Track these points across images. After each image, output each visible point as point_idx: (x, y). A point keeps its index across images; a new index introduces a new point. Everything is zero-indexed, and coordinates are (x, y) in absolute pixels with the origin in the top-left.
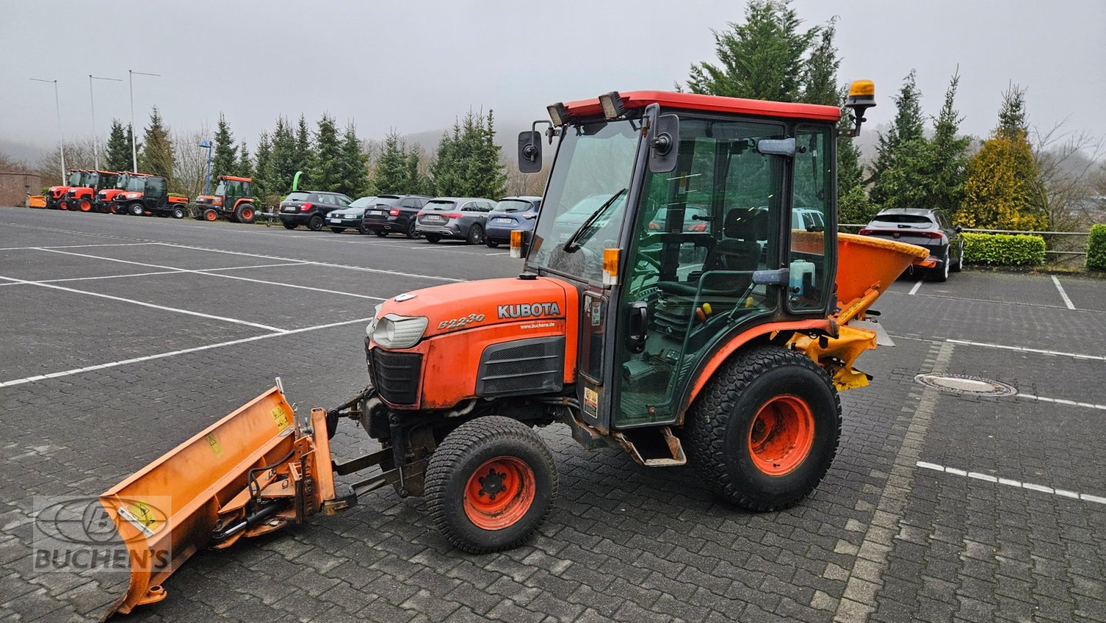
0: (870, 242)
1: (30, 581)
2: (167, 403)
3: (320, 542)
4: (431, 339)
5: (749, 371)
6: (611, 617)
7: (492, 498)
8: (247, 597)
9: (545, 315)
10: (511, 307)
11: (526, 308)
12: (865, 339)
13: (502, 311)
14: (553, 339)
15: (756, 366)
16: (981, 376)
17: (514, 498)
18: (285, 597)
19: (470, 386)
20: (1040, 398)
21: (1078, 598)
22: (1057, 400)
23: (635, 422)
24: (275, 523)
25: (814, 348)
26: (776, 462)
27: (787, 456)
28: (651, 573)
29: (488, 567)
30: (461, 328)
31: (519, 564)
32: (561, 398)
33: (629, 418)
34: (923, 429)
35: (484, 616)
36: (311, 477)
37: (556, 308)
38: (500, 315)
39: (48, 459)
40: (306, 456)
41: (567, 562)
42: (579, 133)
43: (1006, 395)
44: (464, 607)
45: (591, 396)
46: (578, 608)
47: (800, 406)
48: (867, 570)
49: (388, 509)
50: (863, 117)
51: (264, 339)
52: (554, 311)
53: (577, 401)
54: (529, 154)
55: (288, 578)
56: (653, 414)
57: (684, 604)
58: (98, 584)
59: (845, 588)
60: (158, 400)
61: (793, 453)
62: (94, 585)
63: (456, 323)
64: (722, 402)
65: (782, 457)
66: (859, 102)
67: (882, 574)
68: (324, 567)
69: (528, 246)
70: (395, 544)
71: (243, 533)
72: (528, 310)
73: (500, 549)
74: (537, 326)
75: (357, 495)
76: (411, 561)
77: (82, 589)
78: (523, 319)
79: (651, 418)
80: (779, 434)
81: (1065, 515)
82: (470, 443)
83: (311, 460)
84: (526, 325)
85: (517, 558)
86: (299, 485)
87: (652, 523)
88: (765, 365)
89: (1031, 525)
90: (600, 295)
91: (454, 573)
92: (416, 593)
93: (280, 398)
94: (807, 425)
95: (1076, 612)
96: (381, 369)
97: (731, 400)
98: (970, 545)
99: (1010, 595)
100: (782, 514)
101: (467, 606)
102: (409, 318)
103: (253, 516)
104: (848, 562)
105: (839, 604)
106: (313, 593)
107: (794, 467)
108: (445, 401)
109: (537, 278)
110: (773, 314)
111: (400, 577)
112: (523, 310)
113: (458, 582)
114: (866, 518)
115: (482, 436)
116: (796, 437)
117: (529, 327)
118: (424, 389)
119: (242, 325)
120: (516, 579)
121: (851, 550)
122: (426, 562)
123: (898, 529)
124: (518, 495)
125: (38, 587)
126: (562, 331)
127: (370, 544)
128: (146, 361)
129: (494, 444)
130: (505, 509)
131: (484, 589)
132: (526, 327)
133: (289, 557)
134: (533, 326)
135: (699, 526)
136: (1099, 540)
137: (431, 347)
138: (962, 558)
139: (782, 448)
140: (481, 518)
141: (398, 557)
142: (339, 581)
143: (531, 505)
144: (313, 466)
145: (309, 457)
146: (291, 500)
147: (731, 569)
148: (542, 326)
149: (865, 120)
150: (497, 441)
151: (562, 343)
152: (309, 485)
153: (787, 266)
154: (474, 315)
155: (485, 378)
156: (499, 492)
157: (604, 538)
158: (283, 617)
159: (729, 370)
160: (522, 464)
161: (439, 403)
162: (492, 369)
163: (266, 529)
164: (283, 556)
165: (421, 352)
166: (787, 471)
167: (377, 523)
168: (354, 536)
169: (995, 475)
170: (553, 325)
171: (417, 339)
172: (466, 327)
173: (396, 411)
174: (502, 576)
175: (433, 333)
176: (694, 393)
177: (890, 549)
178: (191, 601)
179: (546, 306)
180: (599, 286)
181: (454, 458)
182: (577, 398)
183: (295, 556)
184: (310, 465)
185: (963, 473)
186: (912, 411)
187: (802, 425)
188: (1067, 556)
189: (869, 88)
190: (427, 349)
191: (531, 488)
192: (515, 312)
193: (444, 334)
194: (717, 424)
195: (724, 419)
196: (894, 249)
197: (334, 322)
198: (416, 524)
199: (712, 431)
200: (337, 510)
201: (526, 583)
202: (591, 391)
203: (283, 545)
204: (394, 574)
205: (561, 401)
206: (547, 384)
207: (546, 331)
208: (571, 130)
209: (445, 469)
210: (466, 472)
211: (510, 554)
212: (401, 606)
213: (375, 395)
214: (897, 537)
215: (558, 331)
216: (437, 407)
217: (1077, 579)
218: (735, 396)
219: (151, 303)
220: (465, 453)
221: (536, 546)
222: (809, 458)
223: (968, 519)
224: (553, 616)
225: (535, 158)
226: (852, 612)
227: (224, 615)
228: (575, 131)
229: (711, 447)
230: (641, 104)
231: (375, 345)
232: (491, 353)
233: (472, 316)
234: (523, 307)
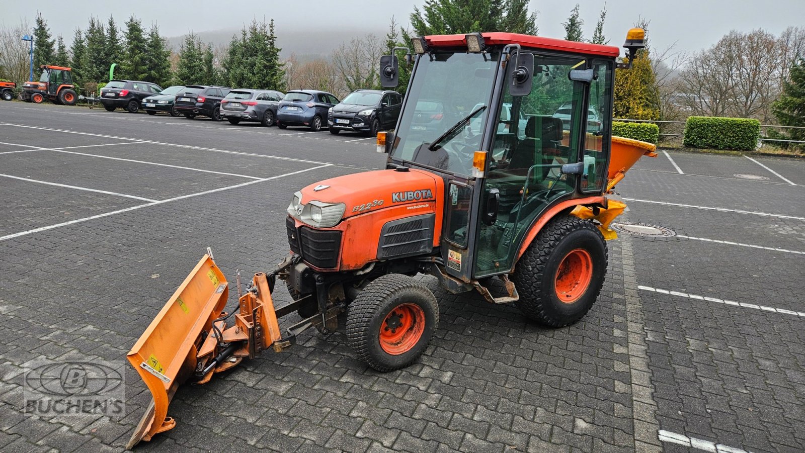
0: (624, 141)
1: (51, 421)
2: (89, 265)
3: (267, 371)
4: (348, 220)
5: (558, 234)
6: (496, 410)
7: (393, 332)
8: (234, 419)
9: (423, 199)
10: (401, 194)
11: (411, 194)
12: (619, 207)
13: (395, 197)
14: (429, 216)
15: (562, 231)
16: (650, 224)
17: (408, 331)
18: (262, 416)
19: (372, 253)
20: (690, 238)
21: (765, 372)
22: (700, 239)
23: (487, 273)
24: (234, 360)
26: (568, 294)
27: (574, 289)
28: (508, 377)
29: (398, 381)
30: (368, 211)
31: (417, 376)
32: (430, 258)
33: (482, 270)
34: (631, 262)
35: (411, 417)
36: (260, 325)
37: (430, 194)
38: (394, 200)
39: (12, 317)
40: (257, 309)
41: (450, 374)
42: (432, 60)
43: (670, 236)
44: (394, 412)
45: (455, 256)
46: (472, 406)
47: (585, 256)
48: (638, 363)
49: (306, 342)
50: (635, 55)
51: (141, 208)
52: (429, 196)
53: (441, 259)
54: (389, 74)
55: (257, 401)
56: (497, 267)
57: (538, 397)
59: (631, 377)
60: (80, 263)
61: (578, 287)
63: (365, 207)
64: (540, 256)
65: (571, 290)
66: (635, 45)
67: (648, 366)
68: (279, 390)
69: (391, 144)
70: (323, 369)
71: (214, 369)
72: (412, 195)
73: (402, 367)
74: (417, 207)
75: (296, 335)
76: (341, 380)
77: (98, 423)
78: (409, 202)
79: (496, 270)
80: (566, 275)
81: (736, 318)
82: (385, 296)
83: (260, 312)
84: (411, 206)
85: (414, 373)
86: (252, 331)
87: (493, 340)
88: (567, 230)
89: (721, 326)
90: (466, 184)
91: (376, 388)
92: (356, 405)
93: (211, 263)
94: (588, 267)
95: (767, 381)
96: (310, 242)
97: (546, 254)
98: (691, 341)
99: (727, 374)
100: (572, 328)
101: (396, 411)
102: (333, 204)
103: (220, 356)
104: (625, 358)
105: (632, 388)
106: (282, 411)
107: (579, 297)
108: (356, 264)
109: (409, 170)
110: (571, 195)
111: (340, 394)
112: (409, 196)
113: (382, 394)
114: (624, 327)
115: (393, 290)
116: (579, 277)
117: (412, 208)
118: (342, 257)
119: (117, 196)
120: (421, 389)
121: (623, 350)
122: (352, 381)
123: (645, 333)
124: (411, 329)
125: (59, 425)
126: (433, 210)
127: (306, 370)
128: (52, 230)
129: (402, 295)
130: (402, 339)
131: (402, 398)
132: (410, 208)
133: (250, 384)
134: (415, 207)
135: (524, 340)
136: (762, 333)
137: (349, 226)
138: (690, 351)
139: (570, 284)
140: (388, 347)
141: (331, 378)
142: (296, 400)
143: (422, 335)
144: (261, 316)
145: (259, 310)
146: (245, 342)
147: (557, 370)
148: (421, 206)
149: (635, 57)
150: (403, 293)
151: (433, 218)
152: (258, 331)
153: (582, 160)
154: (377, 201)
155: (383, 247)
156: (397, 327)
157: (466, 354)
158: (268, 432)
159: (543, 234)
160: (417, 307)
161: (352, 266)
162: (389, 239)
163: (228, 365)
164: (245, 384)
165: (341, 230)
166: (575, 300)
167: (303, 354)
168: (291, 365)
169: (685, 292)
170: (427, 205)
171: (338, 220)
172: (371, 210)
173: (321, 274)
174: (410, 387)
175: (350, 215)
176: (522, 251)
177: (646, 348)
178: (192, 426)
179: (424, 192)
180: (465, 178)
181: (374, 307)
182: (442, 258)
183: (254, 383)
184: (259, 316)
185: (666, 292)
186: (620, 250)
187: (584, 268)
188: (748, 345)
189: (640, 35)
190: (346, 227)
191: (422, 323)
192: (404, 198)
193: (356, 215)
194: (537, 271)
195: (542, 268)
196: (638, 146)
197: (192, 193)
198: (332, 352)
199: (533, 276)
200: (283, 348)
201: (429, 391)
202: (455, 253)
203: (241, 375)
204: (334, 392)
206: (423, 248)
207: (421, 211)
208: (426, 57)
209: (368, 315)
210: (382, 316)
211: (408, 371)
212: (350, 415)
213: (301, 261)
214: (647, 339)
215: (431, 210)
216: (351, 269)
217: (760, 360)
218: (549, 252)
219: (29, 178)
220: (382, 303)
221: (424, 363)
222: (587, 291)
223: (683, 324)
224: (457, 413)
225: (394, 76)
226: (642, 393)
227: (223, 434)
228: (429, 58)
229: (532, 287)
230: (499, 43)
231: (303, 224)
232: (388, 228)
233: (375, 201)
234: (409, 193)
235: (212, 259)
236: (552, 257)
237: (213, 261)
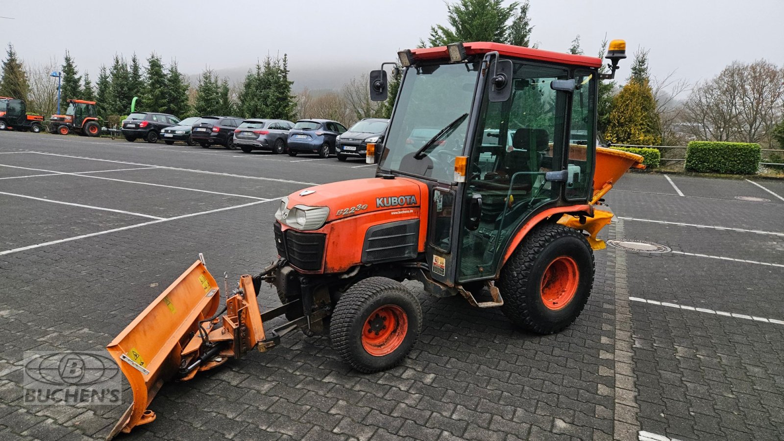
1: (37, 414)
2: (92, 275)
3: (252, 371)
4: (332, 223)
5: (542, 241)
6: (475, 410)
7: (377, 334)
8: (214, 414)
9: (407, 204)
10: (385, 199)
11: (395, 200)
12: (607, 217)
13: (379, 202)
14: (413, 221)
15: (547, 237)
16: (646, 240)
17: (391, 334)
18: (242, 412)
19: (356, 254)
20: (686, 254)
21: (753, 378)
22: (696, 255)
23: (470, 278)
24: (219, 359)
26: (554, 301)
27: (561, 296)
28: (490, 379)
29: (380, 382)
30: (352, 214)
31: (399, 378)
32: (416, 263)
33: (467, 275)
34: (624, 276)
35: (389, 415)
36: (245, 325)
37: (414, 200)
38: (378, 205)
39: (13, 320)
40: (242, 310)
41: (432, 376)
42: (418, 73)
43: (665, 252)
44: (373, 410)
45: (439, 261)
46: (452, 406)
47: (571, 263)
48: (624, 369)
49: (293, 345)
50: (617, 65)
51: (149, 225)
52: (413, 202)
53: (427, 265)
54: (378, 88)
55: (239, 399)
56: (481, 272)
57: (519, 398)
58: (93, 412)
59: (615, 382)
60: (84, 273)
61: (565, 295)
62: (91, 413)
63: (349, 211)
64: (525, 262)
65: (558, 298)
66: (614, 55)
67: (634, 371)
68: (262, 389)
69: (380, 155)
70: (307, 370)
71: (198, 368)
72: (396, 201)
73: (385, 369)
75: (280, 336)
76: (324, 381)
77: (82, 417)
78: (393, 207)
79: (480, 274)
80: (554, 282)
81: (727, 327)
82: (367, 296)
83: (245, 312)
84: (395, 211)
85: (397, 374)
86: (237, 332)
87: (478, 346)
88: (552, 236)
89: (710, 335)
91: (358, 388)
92: (336, 403)
93: (203, 268)
94: (574, 275)
95: (754, 387)
96: (295, 245)
97: (531, 260)
98: (679, 349)
99: (714, 379)
100: (559, 335)
101: (375, 409)
102: (316, 207)
103: (205, 355)
104: (611, 364)
105: (615, 391)
106: (262, 408)
107: (566, 304)
108: (341, 267)
109: (395, 178)
110: (556, 202)
111: (321, 393)
112: (393, 201)
113: (363, 393)
114: (611, 335)
115: (374, 291)
116: (566, 284)
117: (397, 213)
118: (327, 259)
119: (127, 214)
120: (402, 389)
121: (609, 356)
122: (335, 381)
123: (633, 341)
124: (394, 331)
125: (45, 418)
126: (418, 216)
127: (290, 371)
128: (61, 243)
129: (383, 296)
130: (386, 342)
131: (383, 397)
132: (394, 213)
133: (234, 383)
134: (400, 213)
135: (509, 346)
136: (752, 342)
137: (332, 229)
138: (677, 357)
139: (557, 291)
140: (371, 348)
141: (314, 379)
142: (278, 398)
143: (405, 338)
144: (246, 317)
145: (244, 311)
146: (231, 342)
147: (540, 373)
148: (405, 212)
149: (618, 68)
150: (385, 294)
151: (418, 223)
152: (244, 331)
153: (566, 168)
154: (361, 205)
155: (367, 250)
156: (381, 330)
157: (450, 358)
158: (247, 427)
159: (528, 241)
160: (400, 309)
161: (337, 269)
162: (372, 244)
163: (214, 364)
164: (229, 383)
165: (325, 233)
166: (562, 307)
167: (289, 356)
168: (276, 366)
169: (677, 303)
170: (412, 211)
171: (322, 223)
172: (355, 214)
173: (306, 276)
174: (391, 388)
175: (333, 219)
176: (507, 257)
177: (633, 354)
178: (173, 420)
179: (408, 198)
181: (356, 307)
182: (427, 263)
183: (238, 382)
184: (244, 317)
185: (658, 303)
186: (613, 264)
187: (571, 275)
188: (737, 353)
189: (622, 46)
190: (329, 231)
191: (405, 326)
192: (388, 202)
193: (340, 219)
194: (522, 277)
195: (527, 273)
196: (624, 156)
197: (198, 212)
198: (317, 355)
199: (518, 282)
200: (267, 348)
201: (410, 391)
202: (439, 258)
203: (226, 375)
204: (316, 391)
205: (416, 265)
206: (407, 253)
207: (406, 216)
208: (413, 70)
209: (349, 315)
210: (364, 317)
211: (391, 372)
212: (329, 412)
213: (287, 264)
214: (634, 346)
215: (415, 216)
216: (335, 271)
217: (748, 367)
218: (534, 258)
219: (47, 199)
220: (364, 304)
221: (407, 365)
222: (575, 298)
223: (672, 332)
224: (436, 412)
225: (383, 89)
226: (625, 396)
227: (202, 428)
228: (416, 71)
229: (517, 293)
230: (480, 52)
231: (288, 228)
232: (372, 232)
233: (359, 206)
234: (393, 199)
235: (204, 264)
236: (537, 263)
237: (205, 267)
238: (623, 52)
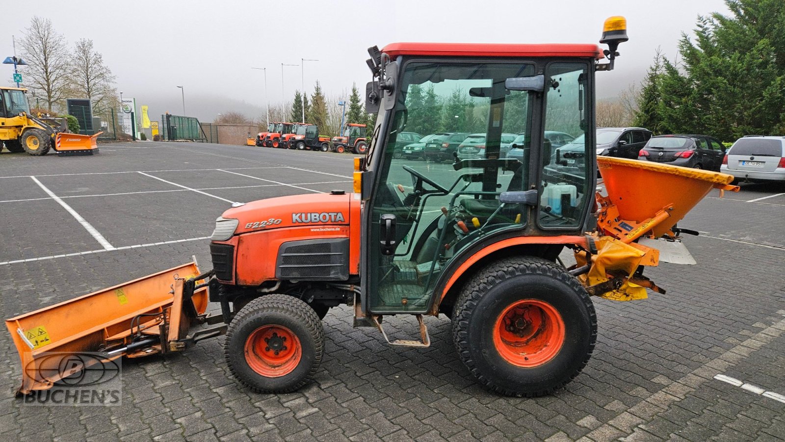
0: (652, 168)
3: (175, 368)
4: (240, 236)
5: (493, 277)
7: (276, 354)
9: (332, 222)
10: (303, 215)
11: (315, 216)
12: (637, 256)
13: (295, 217)
14: (339, 241)
15: (500, 273)
17: (291, 357)
19: (270, 271)
23: (389, 310)
24: (150, 351)
25: (601, 261)
26: (527, 356)
27: (540, 352)
29: (258, 403)
30: (262, 228)
31: (281, 404)
32: (349, 286)
34: (759, 345)
36: (167, 325)
37: (341, 217)
38: (294, 221)
41: (315, 410)
47: (552, 311)
50: (616, 51)
52: (339, 219)
56: (406, 305)
61: (546, 350)
63: (259, 224)
65: (535, 353)
66: (613, 37)
68: (161, 384)
71: (124, 354)
72: (317, 217)
74: (325, 230)
76: (215, 390)
78: (313, 224)
79: (404, 307)
84: (316, 228)
86: (162, 328)
87: (409, 390)
88: (509, 272)
91: (231, 404)
92: (194, 413)
93: (195, 269)
94: (559, 329)
102: (227, 219)
103: (133, 344)
107: (543, 362)
108: (253, 281)
110: (524, 229)
111: (196, 400)
112: (313, 217)
113: (227, 410)
114: (608, 417)
116: (550, 338)
117: (318, 230)
118: (237, 271)
120: (267, 416)
122: (222, 393)
123: (630, 432)
126: (346, 234)
127: (202, 374)
129: (264, 315)
130: (283, 364)
131: (239, 419)
132: (315, 230)
133: (150, 374)
134: (322, 230)
135: (445, 399)
137: (239, 242)
140: (262, 367)
141: (210, 386)
142: (159, 396)
143: (299, 363)
146: (159, 337)
148: (329, 230)
149: (618, 54)
152: (166, 330)
153: (539, 188)
155: (282, 266)
156: (281, 350)
157: (360, 396)
160: (291, 332)
161: (249, 282)
162: (287, 260)
163: (142, 354)
164: (146, 373)
165: (233, 245)
166: (536, 365)
168: (198, 367)
170: (339, 229)
171: (230, 235)
172: (266, 228)
174: (260, 412)
175: (242, 231)
176: (445, 291)
179: (333, 215)
183: (153, 374)
184: (169, 316)
186: (764, 326)
189: (622, 24)
190: (237, 242)
192: (306, 219)
193: (250, 232)
195: (467, 314)
196: (677, 173)
200: (177, 348)
201: (270, 420)
204: (195, 397)
205: (349, 287)
206: (334, 274)
207: (336, 235)
212: (176, 420)
213: (214, 272)
215: (343, 234)
216: (248, 284)
221: (304, 393)
232: (286, 247)
233: (271, 220)
234: (313, 215)
235: (196, 265)
236: (480, 304)
237: (197, 268)
238: (622, 32)
